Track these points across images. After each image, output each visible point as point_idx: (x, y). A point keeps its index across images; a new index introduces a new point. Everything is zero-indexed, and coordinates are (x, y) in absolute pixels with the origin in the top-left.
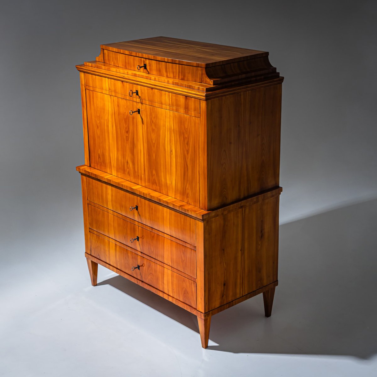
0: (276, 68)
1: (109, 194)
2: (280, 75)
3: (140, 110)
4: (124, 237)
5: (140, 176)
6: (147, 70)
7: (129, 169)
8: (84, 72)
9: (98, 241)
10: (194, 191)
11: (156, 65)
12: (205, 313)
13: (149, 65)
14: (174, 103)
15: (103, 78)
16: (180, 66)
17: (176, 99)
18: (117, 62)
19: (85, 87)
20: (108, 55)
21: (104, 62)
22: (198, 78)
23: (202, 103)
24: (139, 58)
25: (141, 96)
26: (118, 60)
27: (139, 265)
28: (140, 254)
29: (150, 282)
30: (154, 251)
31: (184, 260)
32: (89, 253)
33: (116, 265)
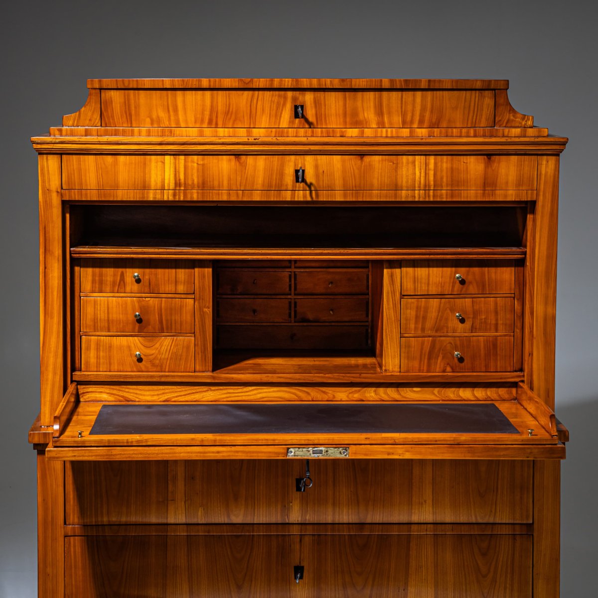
6: (307, 121)
8: (61, 153)
11: (341, 103)
13: (313, 105)
14: (445, 180)
15: (153, 157)
16: (429, 93)
17: (452, 169)
18: (169, 117)
19: (62, 195)
20: (127, 104)
21: (101, 126)
22: (484, 117)
23: (544, 162)
24: (277, 93)
25: (314, 182)
26: (176, 110)
30: (365, 586)
31: (485, 574)
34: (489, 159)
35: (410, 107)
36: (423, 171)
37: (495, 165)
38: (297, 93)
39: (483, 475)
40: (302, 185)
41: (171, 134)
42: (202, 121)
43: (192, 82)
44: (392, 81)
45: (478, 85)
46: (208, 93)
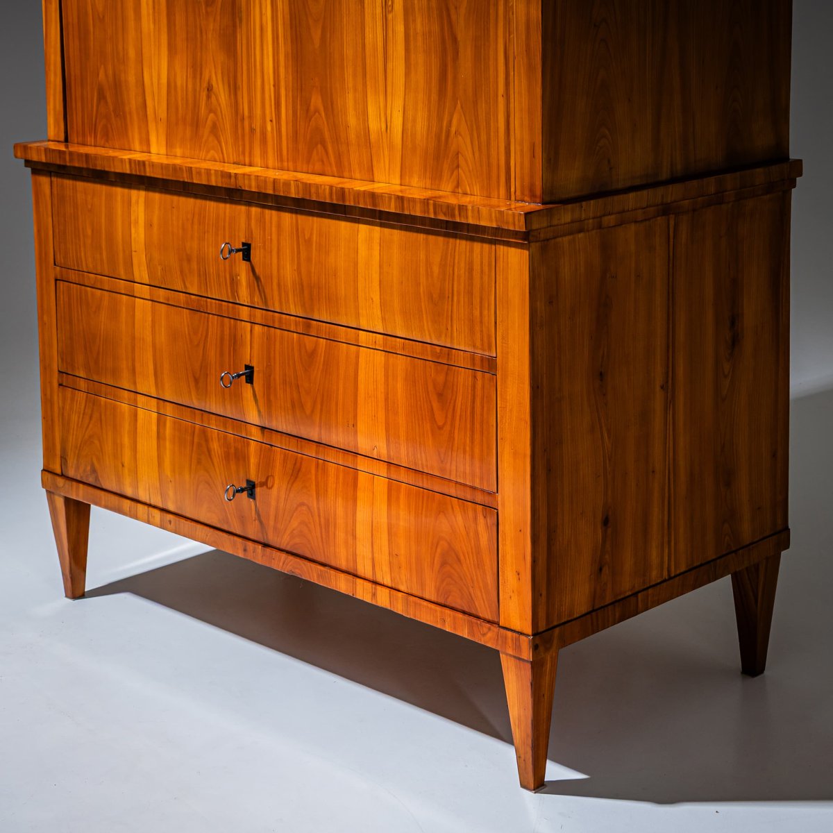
1: (137, 222)
4: (192, 384)
5: (258, 131)
7: (215, 113)
9: (91, 418)
12: (534, 635)
27: (253, 478)
28: (256, 434)
29: (297, 540)
30: (313, 411)
31: (440, 424)
32: (59, 471)
33: (159, 498)
39: (436, 269)
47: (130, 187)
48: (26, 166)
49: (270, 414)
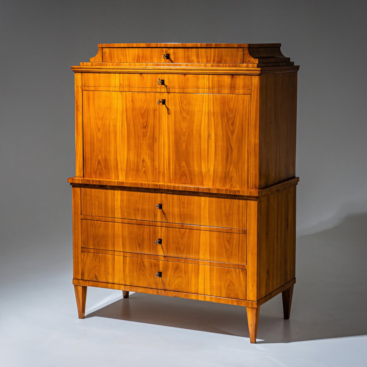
0: (290, 58)
1: (117, 200)
2: (295, 65)
3: (165, 100)
4: (138, 246)
5: (162, 172)
6: (171, 60)
7: (145, 168)
8: (82, 72)
10: (240, 173)
11: (183, 53)
12: (257, 301)
13: (173, 54)
14: (216, 85)
15: (112, 74)
16: (217, 49)
17: (218, 80)
18: (124, 58)
19: (82, 88)
20: (110, 53)
21: (102, 62)
22: (239, 59)
23: (254, 78)
24: (160, 49)
25: (168, 85)
26: (126, 56)
27: (161, 271)
28: (162, 258)
29: (177, 287)
30: (184, 250)
31: (228, 249)
32: (80, 278)
33: (123, 281)
34: (232, 76)
35: (209, 55)
36: (208, 81)
37: (235, 79)
38: (167, 49)
39: (228, 208)
40: (163, 86)
41: (120, 65)
42: (135, 60)
43: (131, 45)
44: (201, 44)
45: (236, 46)
46: (136, 49)
47: (114, 190)
48: (71, 185)
49: (167, 252)
